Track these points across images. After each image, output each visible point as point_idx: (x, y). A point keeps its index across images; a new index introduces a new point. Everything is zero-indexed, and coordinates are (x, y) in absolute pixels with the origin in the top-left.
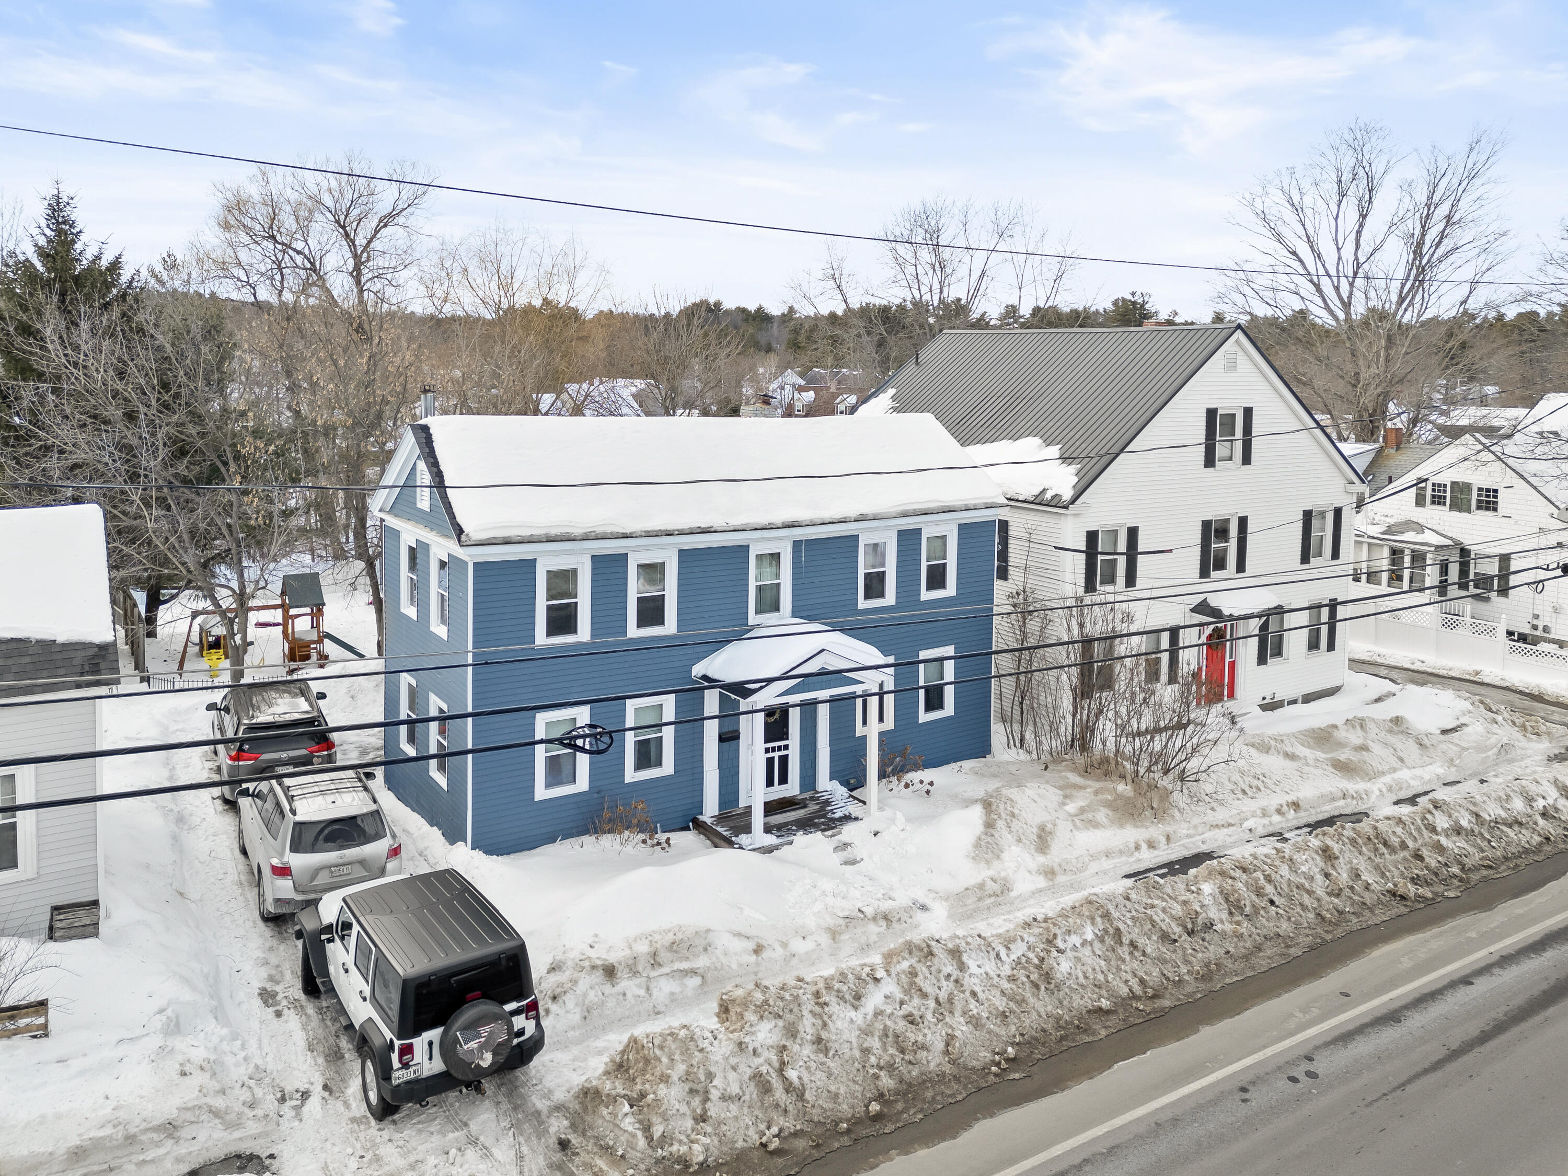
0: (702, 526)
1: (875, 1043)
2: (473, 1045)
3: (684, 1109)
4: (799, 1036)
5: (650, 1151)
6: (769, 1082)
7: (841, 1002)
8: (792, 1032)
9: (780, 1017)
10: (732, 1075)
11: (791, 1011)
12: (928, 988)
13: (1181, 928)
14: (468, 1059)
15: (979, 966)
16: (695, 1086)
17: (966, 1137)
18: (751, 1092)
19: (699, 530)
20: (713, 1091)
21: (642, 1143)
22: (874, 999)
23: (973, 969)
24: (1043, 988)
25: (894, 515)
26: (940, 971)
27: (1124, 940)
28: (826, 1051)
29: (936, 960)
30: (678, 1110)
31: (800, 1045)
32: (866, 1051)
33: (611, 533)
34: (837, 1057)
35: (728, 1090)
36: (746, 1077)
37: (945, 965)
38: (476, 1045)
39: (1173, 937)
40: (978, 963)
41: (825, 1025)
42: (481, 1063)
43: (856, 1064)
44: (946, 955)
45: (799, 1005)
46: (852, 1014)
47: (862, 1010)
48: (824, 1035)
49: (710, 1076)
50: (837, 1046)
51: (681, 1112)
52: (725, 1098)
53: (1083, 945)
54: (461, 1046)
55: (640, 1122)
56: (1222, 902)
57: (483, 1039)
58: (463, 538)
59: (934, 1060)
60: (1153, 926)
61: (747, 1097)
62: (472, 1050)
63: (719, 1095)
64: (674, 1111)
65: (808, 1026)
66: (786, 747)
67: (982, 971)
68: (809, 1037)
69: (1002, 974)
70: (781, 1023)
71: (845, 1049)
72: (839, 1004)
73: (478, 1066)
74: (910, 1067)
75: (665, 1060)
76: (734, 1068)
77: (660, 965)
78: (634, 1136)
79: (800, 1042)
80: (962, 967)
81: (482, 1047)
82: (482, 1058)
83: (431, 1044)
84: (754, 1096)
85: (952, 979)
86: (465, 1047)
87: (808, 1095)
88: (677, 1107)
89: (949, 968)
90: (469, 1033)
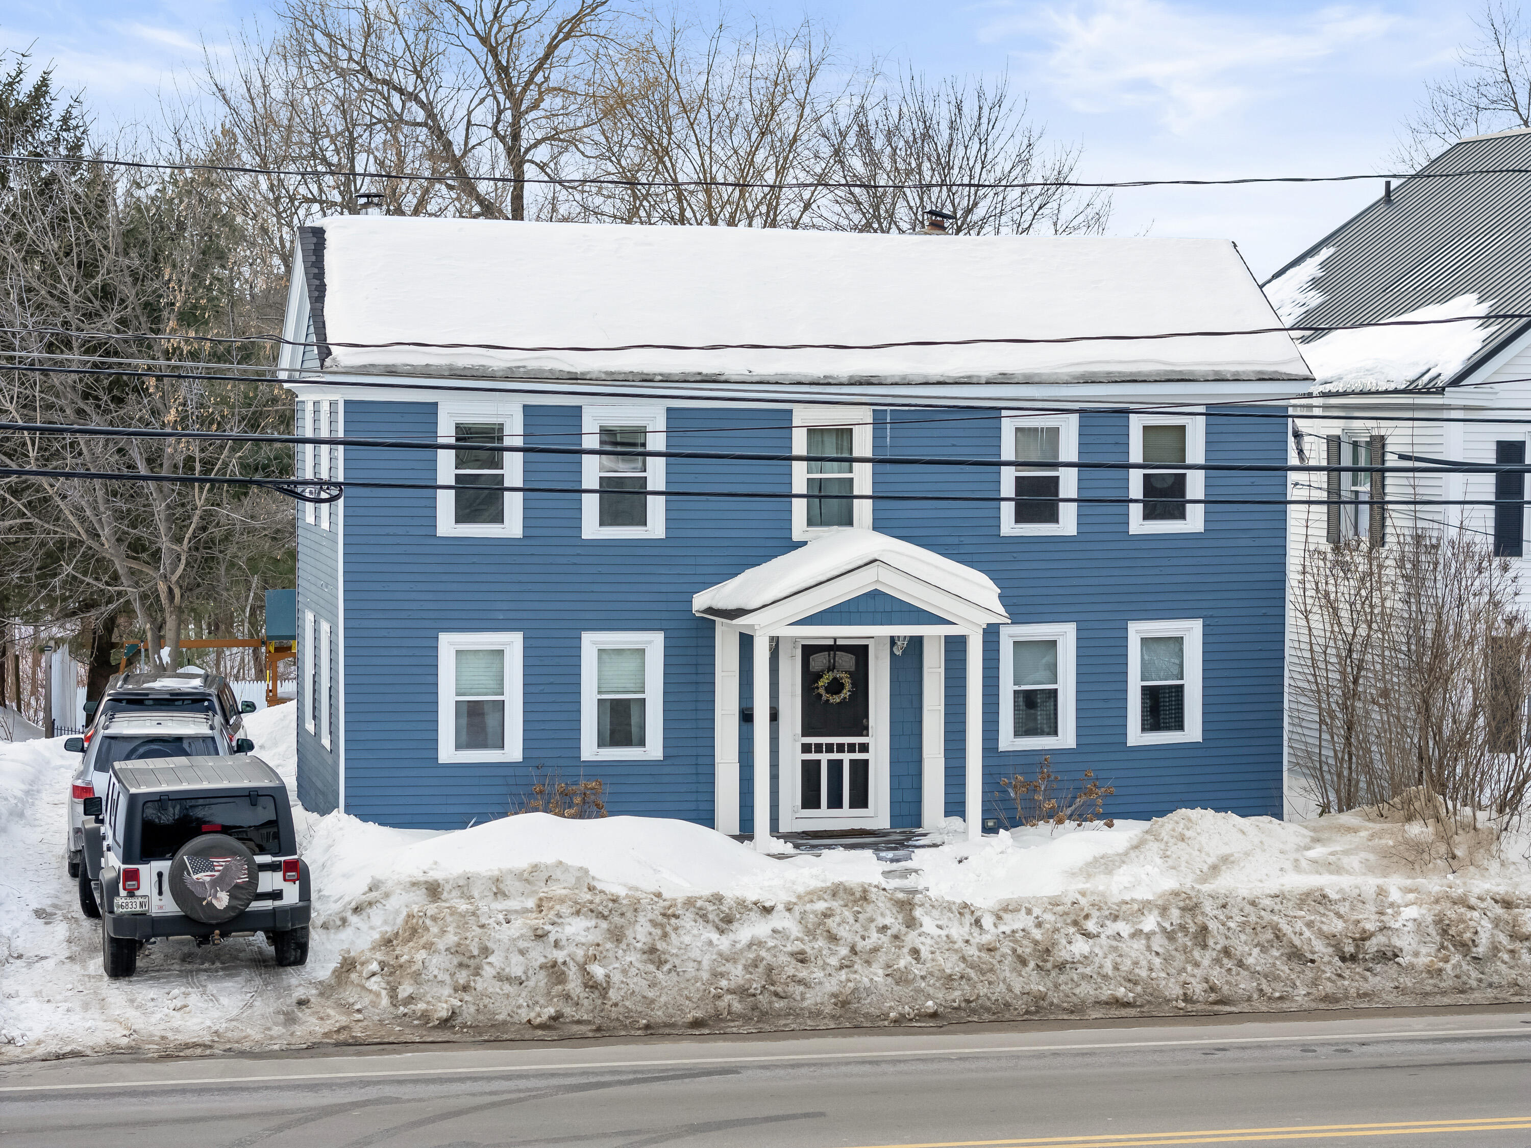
0: (705, 371)
1: (735, 970)
2: (204, 877)
3: (446, 977)
4: (625, 942)
5: (392, 1009)
6: (563, 973)
7: (700, 920)
8: (617, 936)
9: (605, 918)
10: (516, 958)
11: (622, 914)
12: (842, 932)
13: (1330, 950)
14: (198, 891)
15: (940, 927)
16: (466, 960)
18: (541, 980)
19: (699, 378)
20: (487, 967)
21: (385, 1001)
22: (754, 929)
23: (929, 928)
24: (1032, 964)
25: (1066, 378)
26: (872, 920)
27: (1211, 942)
28: (660, 964)
29: (869, 908)
30: (435, 977)
31: (624, 951)
32: (718, 974)
33: (551, 371)
34: (673, 974)
35: (507, 970)
36: (536, 964)
37: (882, 915)
38: (208, 879)
39: (1310, 956)
40: (940, 923)
41: (665, 935)
42: (214, 902)
43: (698, 984)
44: (889, 905)
45: (636, 910)
46: (714, 936)
47: (732, 936)
48: (660, 945)
49: (486, 951)
50: (677, 962)
51: (439, 978)
52: (501, 977)
53: (1133, 936)
54: (189, 874)
55: (388, 983)
56: (1434, 933)
57: (217, 874)
58: (328, 362)
59: (813, 998)
60: (1278, 937)
61: (531, 984)
62: (203, 883)
63: (494, 973)
64: (431, 977)
65: (641, 933)
66: (864, 748)
67: (943, 933)
68: (639, 945)
69: (972, 941)
70: (604, 925)
71: (690, 968)
72: (696, 921)
73: (210, 904)
74: (774, 999)
75: (435, 930)
76: (522, 952)
77: (505, 895)
78: (378, 995)
79: (625, 947)
81: (215, 883)
82: (215, 897)
83: (160, 875)
84: (542, 984)
85: (889, 932)
86: (195, 877)
87: (612, 994)
88: (436, 972)
90: (200, 861)
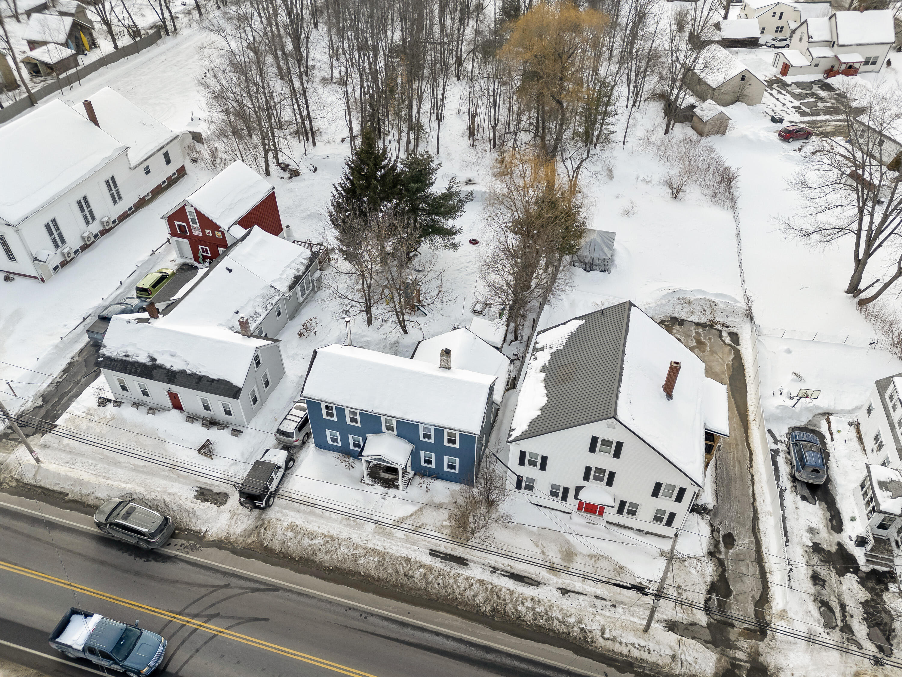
0: (364, 410)
1: (310, 548)
8: (295, 537)
17: (302, 576)
18: (281, 541)
22: (316, 541)
23: (342, 548)
32: (307, 549)
36: (282, 539)
43: (303, 549)
44: (338, 543)
46: (309, 541)
47: (312, 542)
48: (301, 541)
50: (302, 544)
59: (317, 559)
65: (299, 538)
67: (343, 551)
68: (298, 540)
69: (346, 554)
71: (303, 546)
72: (308, 538)
74: (311, 557)
79: (295, 539)
80: (340, 547)
84: (281, 543)
85: (335, 548)
87: (289, 548)
89: (337, 546)
